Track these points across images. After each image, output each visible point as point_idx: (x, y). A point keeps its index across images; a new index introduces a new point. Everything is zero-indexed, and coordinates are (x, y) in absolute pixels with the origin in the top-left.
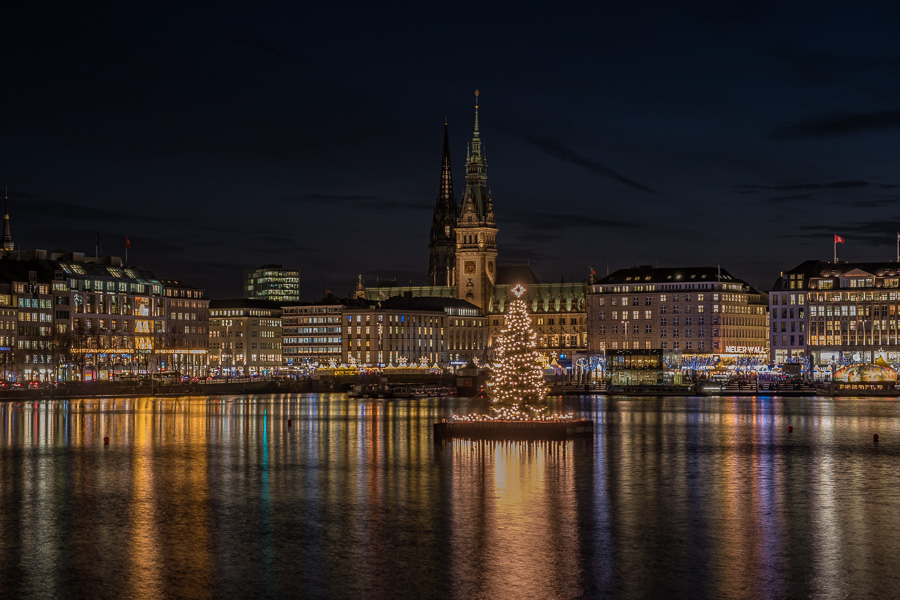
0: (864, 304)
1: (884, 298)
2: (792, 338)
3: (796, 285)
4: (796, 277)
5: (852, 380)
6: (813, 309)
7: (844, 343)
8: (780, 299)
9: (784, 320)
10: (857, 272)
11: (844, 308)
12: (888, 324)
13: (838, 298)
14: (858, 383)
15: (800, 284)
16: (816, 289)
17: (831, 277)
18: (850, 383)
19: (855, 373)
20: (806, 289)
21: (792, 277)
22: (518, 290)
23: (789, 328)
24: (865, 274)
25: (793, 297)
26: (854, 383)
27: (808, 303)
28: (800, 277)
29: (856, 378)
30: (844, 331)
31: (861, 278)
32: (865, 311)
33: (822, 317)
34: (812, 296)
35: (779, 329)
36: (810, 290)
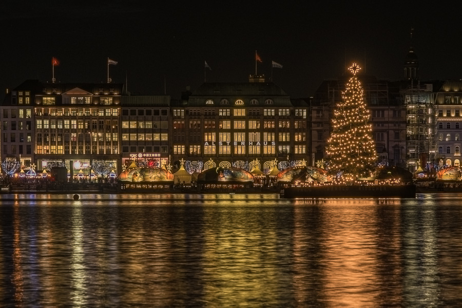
0: (84, 118)
1: (101, 114)
2: (21, 147)
3: (24, 100)
4: (24, 94)
5: (136, 180)
6: (39, 122)
7: (67, 152)
8: (9, 113)
9: (13, 131)
10: (77, 91)
11: (67, 122)
12: (104, 136)
13: (61, 113)
14: (141, 183)
15: (28, 100)
16: (42, 105)
17: (53, 95)
18: (133, 183)
19: (138, 175)
20: (33, 104)
21: (21, 93)
22: (355, 68)
23: (17, 139)
24: (85, 93)
25: (21, 112)
26: (138, 183)
27: (35, 117)
28: (27, 93)
29: (139, 179)
30: (67, 142)
31: (81, 96)
32: (84, 125)
33: (46, 129)
34: (38, 110)
35: (9, 140)
36: (36, 105)
